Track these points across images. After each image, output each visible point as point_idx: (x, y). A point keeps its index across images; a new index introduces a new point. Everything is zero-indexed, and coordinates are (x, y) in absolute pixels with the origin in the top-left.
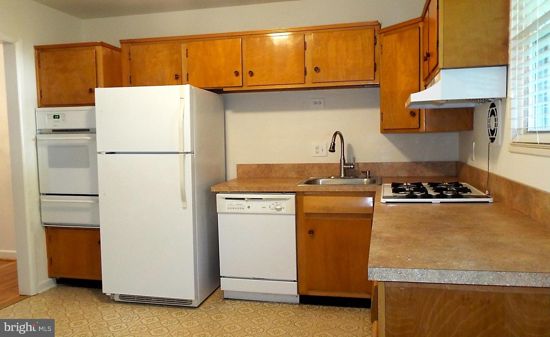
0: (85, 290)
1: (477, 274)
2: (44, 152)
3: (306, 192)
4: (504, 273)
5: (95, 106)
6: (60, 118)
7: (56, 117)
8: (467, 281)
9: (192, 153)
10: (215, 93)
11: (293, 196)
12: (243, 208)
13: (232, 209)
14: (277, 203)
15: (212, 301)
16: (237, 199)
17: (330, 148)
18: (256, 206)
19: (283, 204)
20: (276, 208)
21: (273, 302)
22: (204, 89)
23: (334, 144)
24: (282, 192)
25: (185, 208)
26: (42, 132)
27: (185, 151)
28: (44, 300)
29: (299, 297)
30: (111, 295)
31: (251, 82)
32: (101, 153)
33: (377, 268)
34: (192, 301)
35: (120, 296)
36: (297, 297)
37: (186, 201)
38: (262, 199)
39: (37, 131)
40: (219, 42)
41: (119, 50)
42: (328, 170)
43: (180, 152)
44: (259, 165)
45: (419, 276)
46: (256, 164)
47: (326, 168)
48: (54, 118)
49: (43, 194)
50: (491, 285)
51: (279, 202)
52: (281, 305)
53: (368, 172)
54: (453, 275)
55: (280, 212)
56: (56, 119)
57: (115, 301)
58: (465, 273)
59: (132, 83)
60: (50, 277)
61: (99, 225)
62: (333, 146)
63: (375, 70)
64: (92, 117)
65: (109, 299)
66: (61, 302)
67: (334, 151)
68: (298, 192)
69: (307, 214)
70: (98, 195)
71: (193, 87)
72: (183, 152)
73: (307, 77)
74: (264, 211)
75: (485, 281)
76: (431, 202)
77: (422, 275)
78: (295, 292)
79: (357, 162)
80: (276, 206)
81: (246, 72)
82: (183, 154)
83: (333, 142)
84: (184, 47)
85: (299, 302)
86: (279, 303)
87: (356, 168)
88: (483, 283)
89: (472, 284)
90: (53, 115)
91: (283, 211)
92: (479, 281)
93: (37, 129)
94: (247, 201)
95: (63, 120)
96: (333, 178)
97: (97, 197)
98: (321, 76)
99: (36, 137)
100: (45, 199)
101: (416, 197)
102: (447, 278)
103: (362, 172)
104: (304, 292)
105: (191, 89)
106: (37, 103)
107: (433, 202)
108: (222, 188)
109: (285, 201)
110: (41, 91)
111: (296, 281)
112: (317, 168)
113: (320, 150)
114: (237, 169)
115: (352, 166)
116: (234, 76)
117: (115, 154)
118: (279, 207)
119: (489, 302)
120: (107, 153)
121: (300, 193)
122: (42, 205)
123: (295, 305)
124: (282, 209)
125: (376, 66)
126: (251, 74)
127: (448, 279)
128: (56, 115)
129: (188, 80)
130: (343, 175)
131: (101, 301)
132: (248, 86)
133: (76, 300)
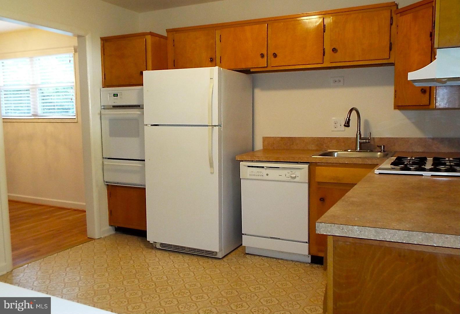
0: (135, 238)
1: (408, 233)
2: (106, 123)
3: (319, 163)
4: (432, 234)
5: (143, 86)
6: (118, 96)
7: (115, 95)
8: (399, 239)
9: (219, 125)
10: (243, 74)
11: (306, 166)
12: (262, 176)
13: (253, 176)
14: (292, 172)
15: (235, 254)
16: (258, 167)
17: (345, 124)
18: (274, 174)
19: (297, 173)
20: (291, 176)
21: (287, 260)
22: (233, 70)
23: (349, 120)
24: (297, 162)
25: (212, 173)
26: (105, 108)
27: (213, 124)
28: (104, 243)
29: (310, 258)
30: (153, 242)
31: (274, 63)
32: (147, 125)
33: (323, 223)
34: (217, 253)
35: (160, 245)
36: (309, 257)
37: (213, 167)
38: (279, 168)
39: (101, 107)
40: (247, 28)
41: (165, 38)
42: (345, 144)
43: (209, 125)
44: (282, 138)
45: (358, 232)
46: (280, 137)
47: (344, 142)
48: (114, 96)
49: (106, 158)
50: (420, 244)
51: (294, 171)
52: (294, 262)
53: (383, 146)
54: (386, 233)
55: (295, 180)
56: (115, 97)
57: (156, 248)
58: (397, 232)
59: (175, 66)
60: (111, 225)
61: (145, 185)
62: (348, 121)
63: (390, 49)
64: (141, 95)
65: (152, 246)
66: (116, 246)
67: (348, 126)
68: (312, 162)
69: (319, 183)
70: (144, 160)
71: (221, 69)
72: (211, 125)
73: (325, 57)
74: (280, 178)
75: (415, 241)
76: (422, 175)
77: (360, 232)
78: (306, 252)
79: (373, 137)
80: (291, 175)
81: (271, 53)
82: (211, 127)
83: (348, 117)
84: (218, 33)
85: (310, 262)
86: (293, 261)
87: (372, 143)
88: (413, 242)
89: (403, 242)
90: (113, 94)
91: (297, 179)
92: (410, 240)
93: (102, 105)
94: (266, 170)
95: (120, 98)
96: (350, 151)
97: (144, 162)
98: (338, 56)
99: (101, 112)
100: (107, 162)
101: (409, 170)
102: (381, 236)
103: (378, 146)
104: (315, 253)
105: (219, 70)
106: (102, 85)
107: (424, 175)
108: (245, 158)
109: (298, 170)
110: (105, 74)
111: (308, 243)
112: (335, 142)
113: (338, 125)
114: (263, 141)
115: (367, 141)
116: (260, 58)
117: (158, 126)
118: (294, 176)
119: (422, 260)
120: (152, 125)
121: (313, 164)
122: (105, 167)
123: (306, 263)
124: (297, 177)
125: (391, 46)
126: (275, 55)
127: (383, 237)
128: (116, 93)
129: (221, 62)
130: (359, 149)
131: (146, 248)
132: (272, 67)
133: (128, 245)
